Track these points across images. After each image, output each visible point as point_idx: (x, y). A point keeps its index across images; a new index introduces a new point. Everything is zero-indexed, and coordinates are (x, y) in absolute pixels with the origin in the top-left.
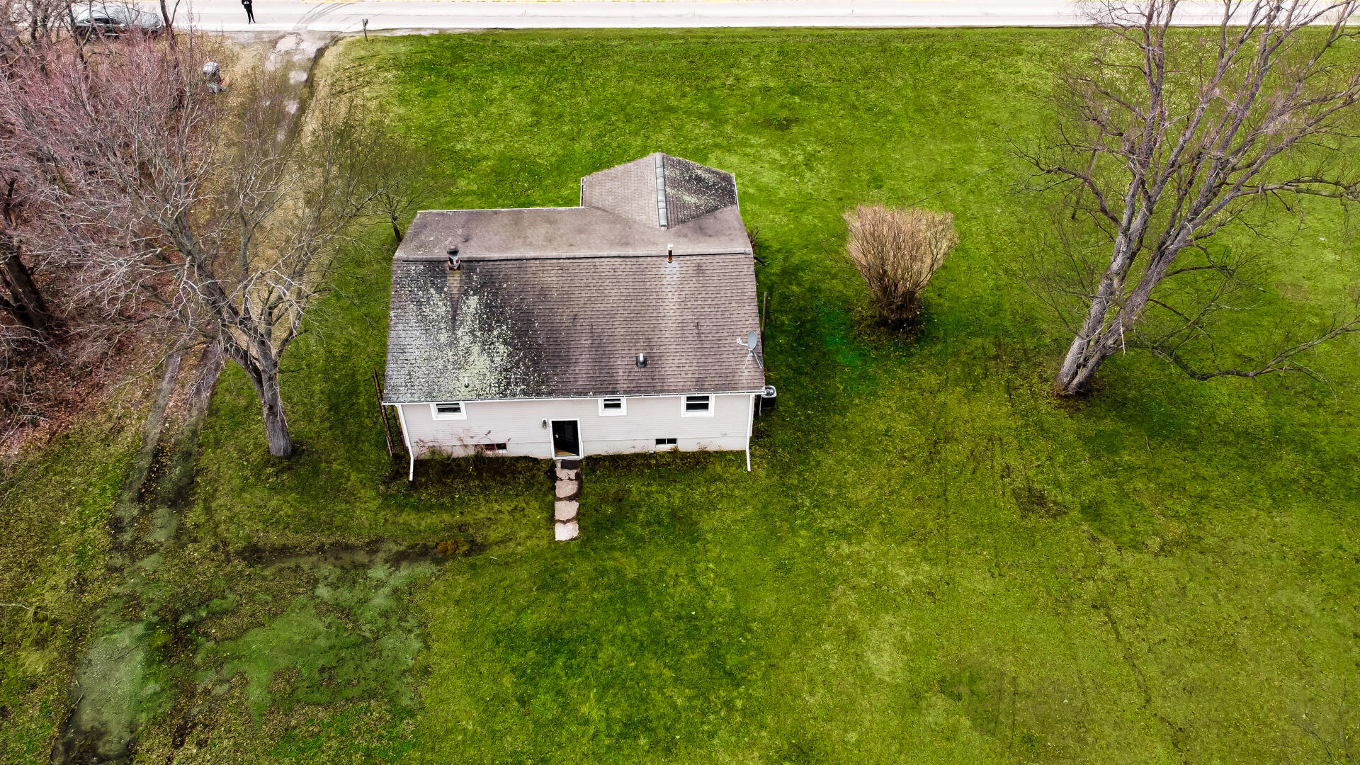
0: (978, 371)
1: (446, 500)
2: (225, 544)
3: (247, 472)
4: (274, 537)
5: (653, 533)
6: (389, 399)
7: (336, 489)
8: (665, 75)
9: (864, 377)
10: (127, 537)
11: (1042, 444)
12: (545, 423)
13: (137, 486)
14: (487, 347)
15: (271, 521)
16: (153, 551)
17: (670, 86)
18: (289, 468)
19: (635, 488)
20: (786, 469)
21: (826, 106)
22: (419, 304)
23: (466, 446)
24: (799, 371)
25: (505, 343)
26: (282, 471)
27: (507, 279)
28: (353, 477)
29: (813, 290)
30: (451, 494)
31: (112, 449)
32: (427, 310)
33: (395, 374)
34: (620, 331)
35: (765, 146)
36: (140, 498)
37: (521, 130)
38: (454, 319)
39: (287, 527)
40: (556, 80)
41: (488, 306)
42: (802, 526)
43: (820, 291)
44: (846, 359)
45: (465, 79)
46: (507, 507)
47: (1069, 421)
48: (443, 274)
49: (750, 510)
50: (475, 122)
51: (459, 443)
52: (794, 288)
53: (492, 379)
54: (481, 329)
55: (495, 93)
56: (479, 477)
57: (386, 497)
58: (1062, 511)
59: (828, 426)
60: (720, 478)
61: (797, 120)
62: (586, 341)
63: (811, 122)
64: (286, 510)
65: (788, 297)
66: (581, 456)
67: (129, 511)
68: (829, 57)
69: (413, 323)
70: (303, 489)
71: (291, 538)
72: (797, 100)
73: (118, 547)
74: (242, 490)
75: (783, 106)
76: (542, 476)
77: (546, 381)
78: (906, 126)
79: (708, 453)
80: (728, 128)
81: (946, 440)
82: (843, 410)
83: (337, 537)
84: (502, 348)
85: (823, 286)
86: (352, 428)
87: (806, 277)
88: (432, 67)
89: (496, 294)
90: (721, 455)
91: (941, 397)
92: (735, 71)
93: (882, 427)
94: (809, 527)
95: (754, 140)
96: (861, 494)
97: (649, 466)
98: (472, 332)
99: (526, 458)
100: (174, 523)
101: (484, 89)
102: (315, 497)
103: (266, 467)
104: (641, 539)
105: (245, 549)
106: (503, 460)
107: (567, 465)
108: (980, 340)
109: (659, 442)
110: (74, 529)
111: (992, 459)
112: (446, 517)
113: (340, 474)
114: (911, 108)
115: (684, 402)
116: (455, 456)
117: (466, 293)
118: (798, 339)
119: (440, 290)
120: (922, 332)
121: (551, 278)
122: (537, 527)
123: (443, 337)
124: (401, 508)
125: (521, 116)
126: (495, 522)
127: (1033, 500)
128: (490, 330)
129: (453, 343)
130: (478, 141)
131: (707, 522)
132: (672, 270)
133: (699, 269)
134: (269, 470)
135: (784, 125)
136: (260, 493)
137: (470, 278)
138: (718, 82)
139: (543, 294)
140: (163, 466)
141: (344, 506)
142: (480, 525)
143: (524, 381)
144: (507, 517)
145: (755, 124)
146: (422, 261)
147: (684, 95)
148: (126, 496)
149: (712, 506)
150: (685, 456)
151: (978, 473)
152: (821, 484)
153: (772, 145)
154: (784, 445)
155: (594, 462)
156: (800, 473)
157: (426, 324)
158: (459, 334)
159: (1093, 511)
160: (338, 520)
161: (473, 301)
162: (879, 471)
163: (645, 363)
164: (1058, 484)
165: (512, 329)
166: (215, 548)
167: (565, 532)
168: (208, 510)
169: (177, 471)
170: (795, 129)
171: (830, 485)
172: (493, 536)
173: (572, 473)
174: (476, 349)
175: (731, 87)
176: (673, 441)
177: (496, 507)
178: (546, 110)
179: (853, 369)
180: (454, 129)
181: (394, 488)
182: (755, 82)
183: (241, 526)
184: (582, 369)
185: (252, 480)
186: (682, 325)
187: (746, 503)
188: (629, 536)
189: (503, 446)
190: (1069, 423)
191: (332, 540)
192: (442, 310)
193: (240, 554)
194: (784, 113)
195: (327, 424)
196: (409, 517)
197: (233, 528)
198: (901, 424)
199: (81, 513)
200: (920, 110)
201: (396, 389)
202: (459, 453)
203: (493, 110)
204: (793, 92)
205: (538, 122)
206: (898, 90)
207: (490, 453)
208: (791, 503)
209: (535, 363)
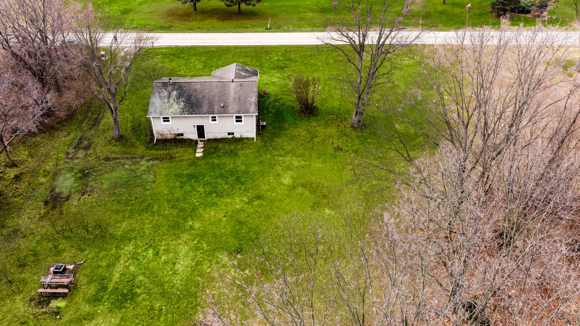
0: (330, 122)
1: (165, 148)
2: (99, 157)
3: (107, 142)
4: (113, 156)
5: (225, 155)
6: (149, 115)
7: (133, 145)
8: (247, 56)
9: (295, 123)
10: (70, 156)
11: (345, 138)
12: (194, 126)
13: (74, 146)
14: (178, 103)
15: (113, 152)
16: (78, 159)
17: (248, 59)
18: (119, 141)
19: (221, 145)
20: (266, 142)
21: (297, 64)
22: (159, 93)
23: (171, 134)
24: (274, 121)
25: (183, 102)
26: (117, 141)
27: (185, 87)
28: (138, 143)
29: (283, 104)
30: (166, 146)
31: (67, 138)
32: (162, 95)
33: (151, 109)
34: (217, 99)
35: (275, 73)
36: (75, 148)
37: (199, 69)
38: (169, 97)
39: (117, 153)
40: (213, 58)
41: (179, 93)
42: (269, 154)
43: (285, 104)
44: (290, 119)
45: (183, 58)
46: (182, 150)
47: (354, 133)
48: (167, 86)
49: (254, 150)
50: (185, 67)
51: (169, 133)
52: (277, 104)
53: (179, 111)
54: (177, 99)
55: (192, 61)
56: (175, 142)
57: (147, 147)
58: (347, 151)
59: (281, 133)
60: (246, 143)
61: (287, 67)
62: (207, 102)
63: (291, 67)
64: (117, 150)
65: (275, 106)
66: (206, 139)
67: (71, 150)
68: (300, 52)
69: (157, 97)
70: (123, 146)
71: (118, 156)
72: (288, 62)
73: (68, 158)
74: (105, 146)
75: (283, 64)
76: (194, 143)
77: (194, 111)
78: (321, 68)
79: (244, 138)
80: (265, 69)
81: (316, 137)
82: (286, 130)
83: (132, 156)
84: (182, 103)
85: (286, 103)
86: (138, 133)
87: (281, 102)
88: (173, 55)
89: (182, 91)
90: (247, 138)
91: (317, 128)
92: (270, 55)
93: (297, 134)
94: (271, 154)
95: (272, 72)
96: (288, 148)
97: (225, 141)
98: (174, 100)
99: (189, 139)
100: (84, 153)
101: (189, 60)
102: (126, 147)
103: (112, 140)
104: (221, 156)
105: (105, 158)
106: (183, 139)
107: (201, 141)
108: (332, 116)
109: (229, 134)
110: (55, 154)
111: (329, 141)
112: (164, 152)
113: (134, 142)
114: (324, 64)
115: (235, 119)
116: (168, 138)
117: (173, 90)
118: (276, 115)
119: (166, 90)
120: (315, 114)
121: (198, 87)
122: (191, 153)
123: (166, 101)
124: (151, 150)
125: (200, 66)
126: (179, 153)
127: (339, 149)
128: (180, 99)
129: (169, 102)
130: (185, 72)
131: (240, 153)
132: (233, 85)
133: (241, 85)
134: (113, 141)
135: (282, 68)
136: (110, 147)
137: (175, 87)
138: (264, 58)
139: (195, 90)
140: (82, 142)
141: (134, 149)
142: (173, 153)
143: (188, 111)
144: (182, 152)
145: (274, 68)
146: (161, 83)
147: (252, 61)
148: (71, 148)
149: (243, 149)
150: (237, 138)
151: (324, 144)
152: (276, 145)
153: (278, 73)
154: (267, 137)
155: (209, 140)
156: (270, 143)
157: (161, 98)
158: (170, 100)
159: (356, 152)
160: (132, 152)
161: (175, 92)
162: (294, 143)
163: (223, 107)
164: (347, 146)
165: (186, 99)
166: (96, 158)
167: (198, 155)
168: (95, 150)
169: (86, 143)
170: (286, 69)
171: (279, 145)
172: (177, 155)
173: (203, 143)
174: (175, 104)
175: (268, 60)
176: (233, 134)
177: (179, 150)
178: (208, 65)
179: (291, 122)
180: (178, 69)
181: (149, 145)
182: (276, 58)
183: (104, 153)
184: (205, 108)
185: (108, 144)
186: (235, 98)
187: (253, 149)
188: (217, 155)
189: (182, 135)
190: (354, 134)
191: (130, 156)
192: (166, 94)
193: (103, 159)
194: (284, 65)
195: (131, 132)
196: (154, 152)
197: (102, 154)
198: (304, 133)
199: (57, 151)
200: (327, 64)
201: (151, 113)
202: (169, 137)
203: (191, 65)
204: (287, 61)
205: (205, 68)
206: (321, 60)
207: (178, 137)
208: (266, 149)
209: (191, 107)
